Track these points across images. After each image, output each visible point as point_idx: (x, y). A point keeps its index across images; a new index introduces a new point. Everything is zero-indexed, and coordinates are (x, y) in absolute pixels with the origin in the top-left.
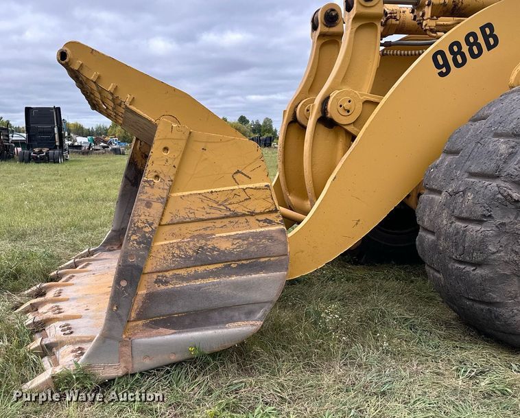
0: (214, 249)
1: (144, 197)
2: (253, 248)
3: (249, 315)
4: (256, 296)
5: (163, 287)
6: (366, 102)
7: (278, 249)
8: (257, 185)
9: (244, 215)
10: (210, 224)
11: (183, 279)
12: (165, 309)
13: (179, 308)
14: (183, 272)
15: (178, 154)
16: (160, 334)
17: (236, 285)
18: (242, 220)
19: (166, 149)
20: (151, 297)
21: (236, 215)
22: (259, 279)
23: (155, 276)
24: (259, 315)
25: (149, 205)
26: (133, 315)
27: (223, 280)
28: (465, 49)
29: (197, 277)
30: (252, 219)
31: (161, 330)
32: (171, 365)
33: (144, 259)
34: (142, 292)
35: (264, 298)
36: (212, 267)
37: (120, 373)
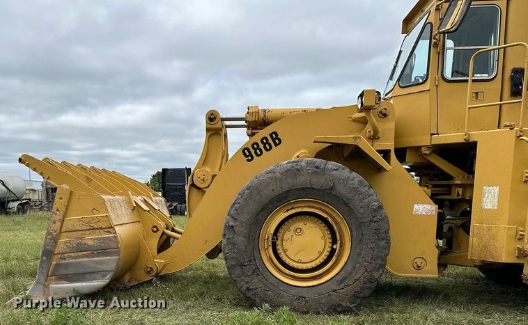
0: (85, 244)
2: (103, 245)
3: (103, 277)
4: (105, 267)
5: (63, 261)
7: (114, 245)
8: (102, 215)
9: (97, 229)
10: (83, 232)
11: (72, 258)
12: (64, 272)
13: (71, 271)
14: (72, 254)
15: (66, 200)
16: (62, 283)
17: (97, 262)
18: (98, 231)
19: (61, 198)
20: (57, 265)
21: (94, 229)
22: (106, 259)
23: (60, 256)
24: (108, 277)
25: (54, 223)
26: (50, 274)
27: (91, 259)
28: (261, 146)
29: (79, 257)
30: (102, 231)
31: (63, 281)
33: (54, 247)
34: (54, 263)
35: (110, 269)
36: (85, 253)
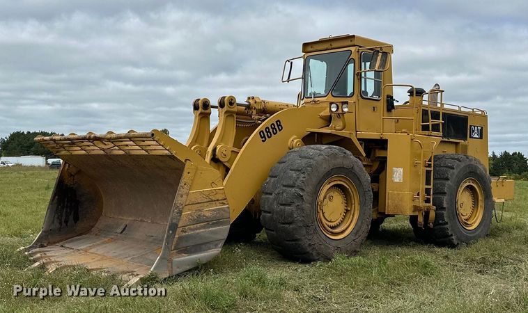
0: (204, 216)
1: (180, 193)
2: (218, 215)
3: (216, 246)
4: (219, 237)
5: (184, 234)
6: (232, 151)
7: (226, 215)
8: (220, 188)
9: (215, 201)
10: (203, 205)
11: (192, 230)
12: (184, 244)
13: (191, 243)
14: (192, 227)
15: (193, 175)
16: (183, 256)
17: (212, 232)
18: (214, 203)
19: (189, 173)
20: (180, 238)
21: (212, 201)
22: (220, 229)
23: (181, 229)
24: (220, 246)
25: (182, 196)
26: (173, 247)
27: (207, 230)
29: (197, 229)
30: (217, 203)
31: (183, 254)
32: (187, 271)
33: (179, 220)
34: (177, 236)
35: (222, 238)
36: (202, 224)
37: (168, 275)
